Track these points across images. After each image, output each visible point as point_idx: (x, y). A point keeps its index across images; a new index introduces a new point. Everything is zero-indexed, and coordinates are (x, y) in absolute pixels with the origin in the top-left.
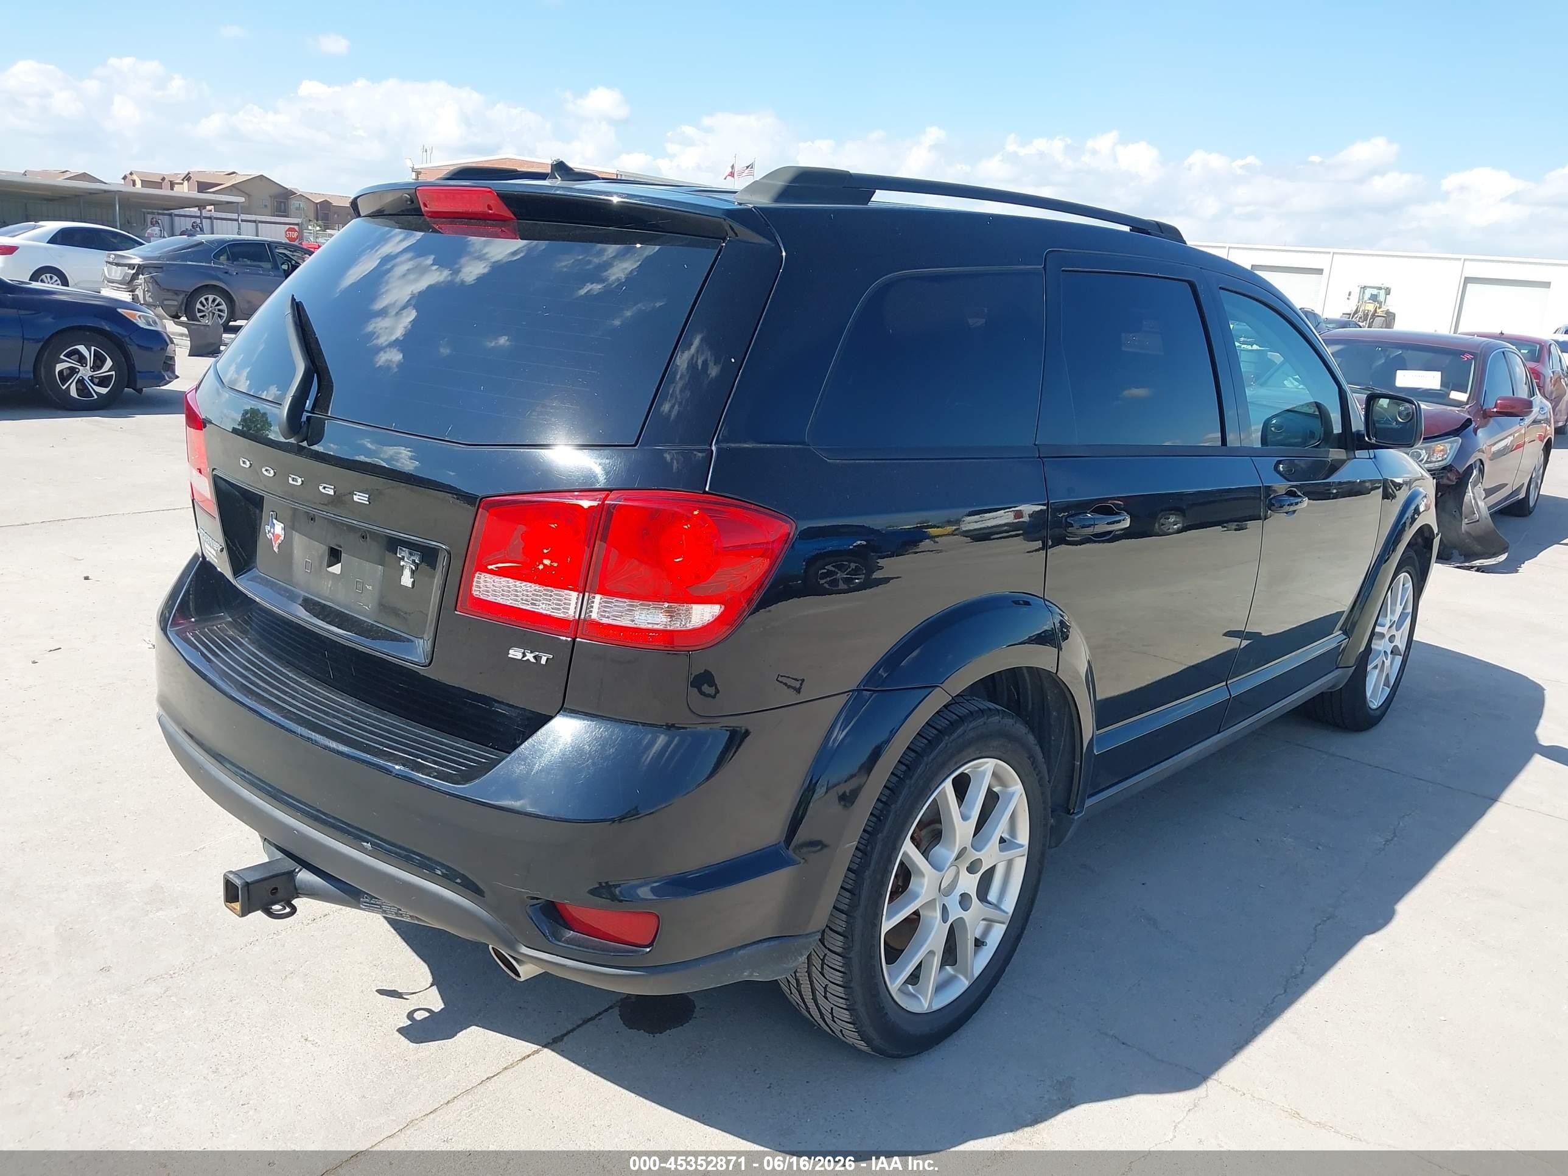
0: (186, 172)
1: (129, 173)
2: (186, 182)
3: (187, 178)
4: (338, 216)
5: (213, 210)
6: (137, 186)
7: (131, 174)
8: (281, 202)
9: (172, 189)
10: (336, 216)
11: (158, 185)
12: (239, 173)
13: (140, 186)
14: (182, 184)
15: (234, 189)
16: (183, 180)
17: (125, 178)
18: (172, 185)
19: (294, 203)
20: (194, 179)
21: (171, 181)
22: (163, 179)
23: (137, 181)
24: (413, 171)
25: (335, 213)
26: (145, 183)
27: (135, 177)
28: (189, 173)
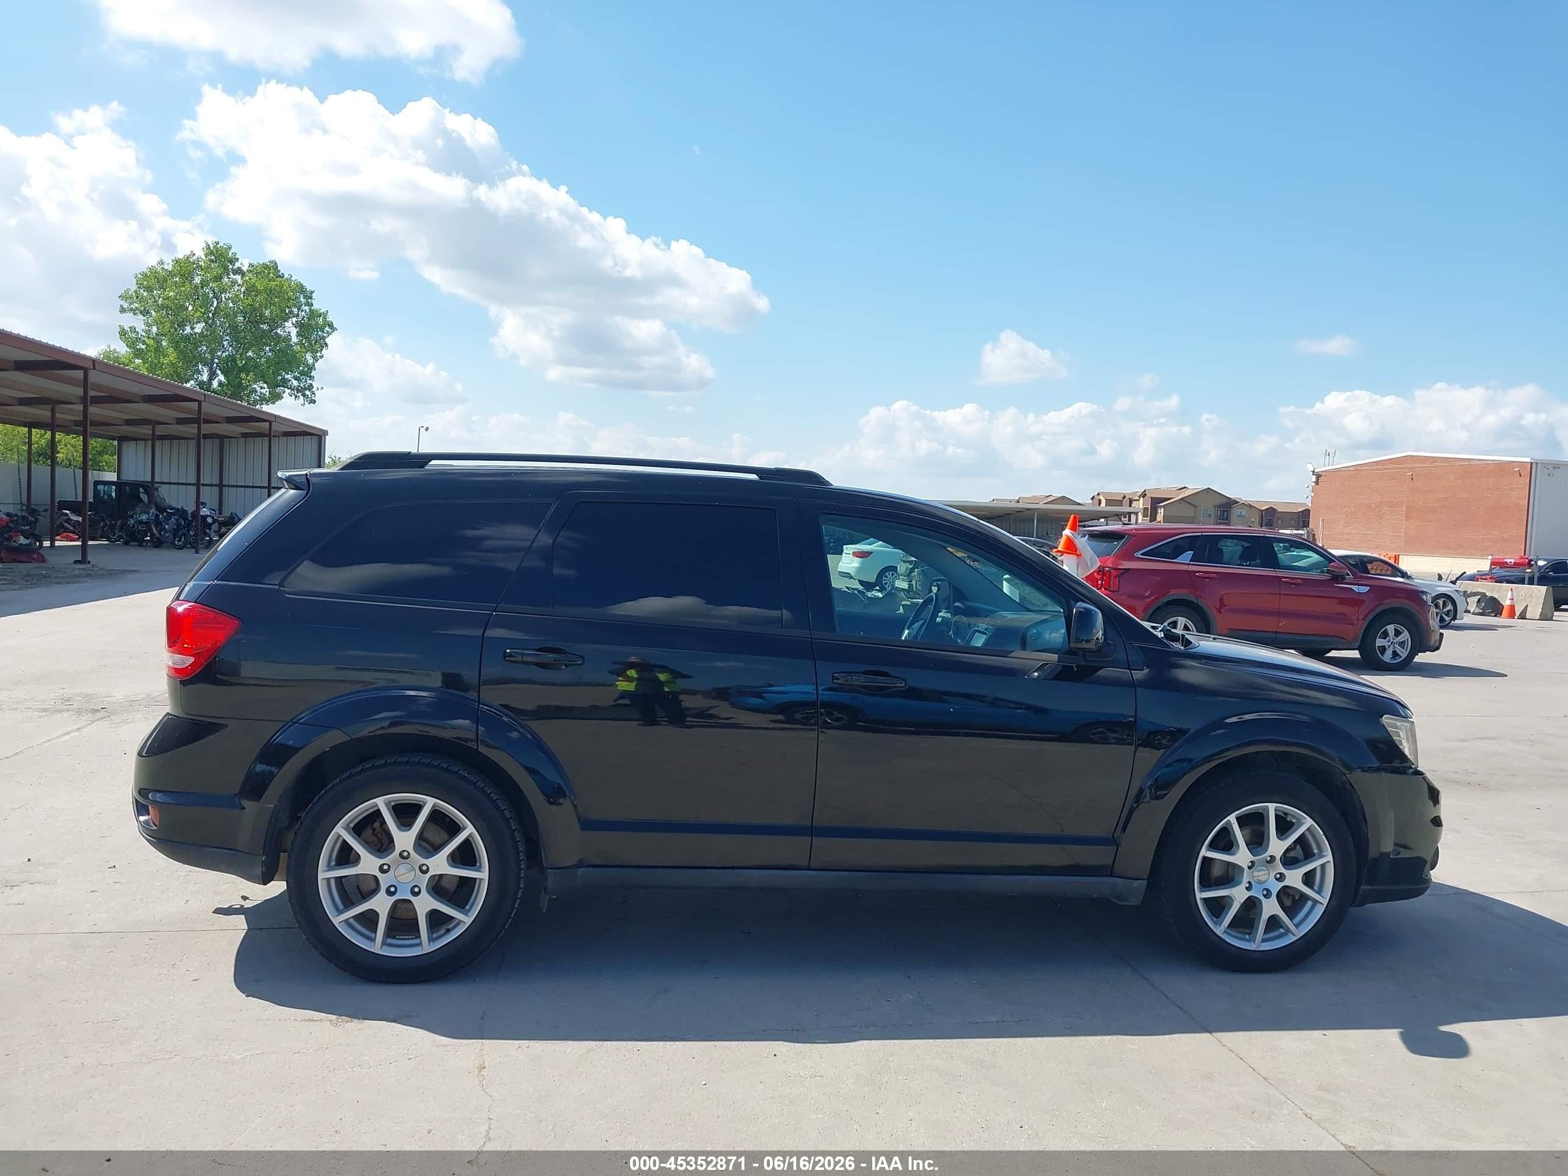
0: (1143, 490)
1: (1097, 493)
2: (1142, 499)
3: (1144, 495)
4: (1282, 521)
5: (1162, 522)
6: (1102, 505)
7: (1098, 494)
8: (1224, 511)
9: (1130, 506)
10: (1280, 521)
11: (1119, 503)
12: (1190, 488)
13: (1104, 505)
14: (1139, 500)
15: (1183, 503)
16: (1139, 497)
17: (1093, 498)
18: (1131, 501)
19: (1236, 511)
20: (1149, 495)
21: (1130, 499)
22: (1124, 497)
23: (1102, 501)
24: (1313, 475)
25: (1279, 519)
26: (1109, 502)
27: (1101, 497)
28: (1145, 491)
